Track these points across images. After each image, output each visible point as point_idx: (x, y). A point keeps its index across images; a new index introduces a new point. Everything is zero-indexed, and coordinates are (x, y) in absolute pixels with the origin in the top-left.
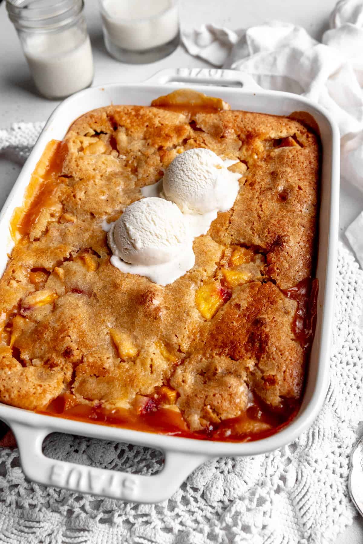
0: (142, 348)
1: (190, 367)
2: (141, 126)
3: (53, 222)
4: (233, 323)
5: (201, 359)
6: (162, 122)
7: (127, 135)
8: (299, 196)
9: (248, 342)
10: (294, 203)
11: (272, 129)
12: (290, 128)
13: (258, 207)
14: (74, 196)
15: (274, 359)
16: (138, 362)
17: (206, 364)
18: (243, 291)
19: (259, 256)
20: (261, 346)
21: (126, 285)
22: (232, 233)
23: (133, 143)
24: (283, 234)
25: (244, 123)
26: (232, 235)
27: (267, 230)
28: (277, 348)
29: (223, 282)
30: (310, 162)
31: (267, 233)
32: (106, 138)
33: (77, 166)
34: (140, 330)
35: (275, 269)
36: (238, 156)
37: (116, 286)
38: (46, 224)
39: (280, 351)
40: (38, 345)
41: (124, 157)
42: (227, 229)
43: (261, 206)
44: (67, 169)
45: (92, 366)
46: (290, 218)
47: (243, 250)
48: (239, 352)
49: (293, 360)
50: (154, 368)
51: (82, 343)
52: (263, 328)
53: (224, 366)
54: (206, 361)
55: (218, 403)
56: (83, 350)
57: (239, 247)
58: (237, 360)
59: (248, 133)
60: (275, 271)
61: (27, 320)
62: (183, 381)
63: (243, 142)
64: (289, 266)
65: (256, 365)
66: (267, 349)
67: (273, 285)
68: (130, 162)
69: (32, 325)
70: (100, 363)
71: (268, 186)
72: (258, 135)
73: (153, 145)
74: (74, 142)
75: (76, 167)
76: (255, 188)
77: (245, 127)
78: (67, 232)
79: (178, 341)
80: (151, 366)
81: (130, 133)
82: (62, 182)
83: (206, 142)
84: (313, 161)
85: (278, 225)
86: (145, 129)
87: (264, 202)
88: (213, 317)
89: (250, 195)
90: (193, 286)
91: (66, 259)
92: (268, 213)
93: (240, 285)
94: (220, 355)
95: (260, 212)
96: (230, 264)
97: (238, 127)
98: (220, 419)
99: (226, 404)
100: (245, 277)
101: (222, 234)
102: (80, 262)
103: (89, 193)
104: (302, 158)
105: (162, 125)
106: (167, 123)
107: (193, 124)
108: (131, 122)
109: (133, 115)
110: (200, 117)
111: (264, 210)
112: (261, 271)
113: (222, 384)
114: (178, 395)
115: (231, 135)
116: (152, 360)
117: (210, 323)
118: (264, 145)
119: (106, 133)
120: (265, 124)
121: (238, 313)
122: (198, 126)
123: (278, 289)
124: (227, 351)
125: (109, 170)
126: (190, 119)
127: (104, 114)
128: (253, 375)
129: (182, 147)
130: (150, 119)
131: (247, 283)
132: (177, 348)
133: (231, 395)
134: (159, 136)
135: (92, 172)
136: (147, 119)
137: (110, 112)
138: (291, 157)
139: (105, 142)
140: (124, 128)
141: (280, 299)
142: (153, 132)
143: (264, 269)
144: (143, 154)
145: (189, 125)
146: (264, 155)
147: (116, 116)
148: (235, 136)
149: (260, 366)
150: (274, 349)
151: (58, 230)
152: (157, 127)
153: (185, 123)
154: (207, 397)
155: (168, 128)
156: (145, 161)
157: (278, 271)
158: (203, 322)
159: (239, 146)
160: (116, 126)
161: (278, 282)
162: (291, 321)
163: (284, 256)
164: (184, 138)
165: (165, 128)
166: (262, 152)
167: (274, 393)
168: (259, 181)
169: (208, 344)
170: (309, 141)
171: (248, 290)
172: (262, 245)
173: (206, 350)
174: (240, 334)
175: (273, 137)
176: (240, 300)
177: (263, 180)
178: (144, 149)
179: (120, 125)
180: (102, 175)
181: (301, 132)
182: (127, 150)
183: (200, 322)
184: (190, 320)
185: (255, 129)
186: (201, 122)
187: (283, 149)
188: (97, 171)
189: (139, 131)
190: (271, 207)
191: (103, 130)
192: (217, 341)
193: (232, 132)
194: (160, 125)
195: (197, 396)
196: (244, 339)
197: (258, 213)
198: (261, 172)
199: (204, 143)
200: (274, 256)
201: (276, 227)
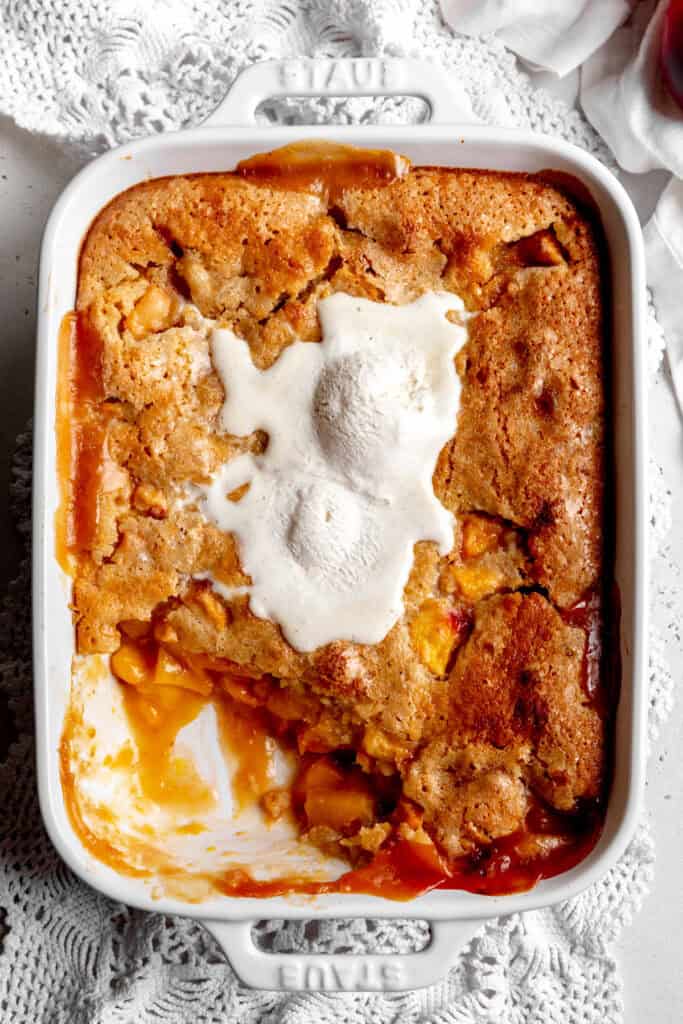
1: (431, 764)
2: (232, 242)
3: (123, 516)
4: (485, 682)
5: (447, 749)
6: (274, 227)
7: (207, 268)
8: (574, 405)
9: (515, 716)
10: (565, 422)
11: (505, 221)
12: (541, 212)
13: (500, 431)
14: (148, 451)
15: (560, 745)
17: (455, 757)
18: (494, 613)
19: (512, 535)
20: (536, 722)
22: (460, 491)
23: (224, 289)
24: (553, 499)
25: (446, 209)
26: (459, 496)
27: (522, 490)
28: (562, 725)
29: (457, 594)
30: (588, 309)
31: (523, 496)
32: (162, 274)
33: (133, 378)
35: (545, 566)
38: (113, 526)
39: (568, 730)
42: (448, 481)
43: (505, 429)
44: (113, 387)
46: (560, 457)
47: (482, 524)
48: (505, 736)
49: (589, 742)
52: (536, 689)
53: (484, 760)
54: (454, 753)
55: (484, 817)
57: (474, 518)
58: (502, 748)
59: (459, 238)
60: (545, 572)
62: (425, 789)
63: (449, 256)
64: (569, 562)
65: (534, 753)
66: (548, 729)
67: (542, 599)
71: (513, 381)
72: (480, 242)
73: (269, 291)
74: (105, 312)
75: (131, 381)
76: (488, 387)
77: (449, 223)
79: (403, 727)
81: (212, 264)
82: (112, 414)
83: (376, 267)
84: (592, 303)
85: (541, 478)
86: (243, 249)
87: (510, 419)
88: (449, 668)
89: (481, 403)
92: (520, 445)
93: (487, 598)
94: (474, 741)
95: (506, 447)
96: (464, 554)
97: (436, 222)
98: (491, 837)
99: (496, 818)
100: (494, 581)
101: (440, 494)
103: (172, 438)
104: (571, 301)
105: (276, 232)
106: (285, 226)
107: (338, 216)
108: (211, 238)
109: (210, 218)
110: (352, 200)
111: (513, 438)
112: (521, 572)
113: (485, 786)
114: (420, 809)
115: (423, 242)
117: (447, 683)
118: (492, 259)
119: (161, 265)
120: (490, 210)
121: (492, 662)
122: (351, 226)
123: (551, 607)
124: (484, 734)
125: (195, 367)
126: (330, 202)
127: (147, 221)
128: (529, 769)
129: (328, 284)
130: (247, 222)
131: (498, 595)
132: (405, 737)
133: (501, 803)
134: (277, 266)
135: (165, 386)
136: (242, 223)
137: (158, 215)
138: (549, 298)
139: (163, 285)
140: (198, 254)
141: (557, 629)
142: (260, 257)
143: (526, 566)
144: (252, 315)
145: (330, 218)
146: (495, 285)
147: (174, 226)
148: (431, 242)
149: (539, 755)
150: (557, 728)
151: (140, 534)
152: (267, 242)
153: (321, 215)
154: (466, 809)
155: (291, 241)
156: (261, 334)
157: (550, 571)
158: (434, 682)
159: (443, 267)
160: (178, 249)
161: (551, 592)
162: (579, 668)
163: (558, 543)
164: (327, 264)
165: (286, 243)
166: (492, 277)
167: (564, 793)
168: (493, 366)
169: (451, 723)
170: (581, 247)
171: (500, 612)
172: (517, 520)
173: (451, 732)
174: (500, 703)
175: (507, 239)
176: (491, 636)
177: (502, 365)
178: (251, 301)
179: (187, 247)
180: (184, 386)
181: (564, 217)
182: (216, 308)
183: (430, 684)
184: (413, 687)
185: (470, 228)
186: (356, 214)
187: (533, 275)
188: (174, 379)
189: (230, 257)
190: (523, 432)
191: (153, 260)
192: (465, 717)
193: (424, 237)
194: (273, 236)
195: (449, 809)
196: (508, 711)
197: (501, 447)
198: (495, 341)
199: (371, 270)
200: (540, 544)
201: (539, 482)
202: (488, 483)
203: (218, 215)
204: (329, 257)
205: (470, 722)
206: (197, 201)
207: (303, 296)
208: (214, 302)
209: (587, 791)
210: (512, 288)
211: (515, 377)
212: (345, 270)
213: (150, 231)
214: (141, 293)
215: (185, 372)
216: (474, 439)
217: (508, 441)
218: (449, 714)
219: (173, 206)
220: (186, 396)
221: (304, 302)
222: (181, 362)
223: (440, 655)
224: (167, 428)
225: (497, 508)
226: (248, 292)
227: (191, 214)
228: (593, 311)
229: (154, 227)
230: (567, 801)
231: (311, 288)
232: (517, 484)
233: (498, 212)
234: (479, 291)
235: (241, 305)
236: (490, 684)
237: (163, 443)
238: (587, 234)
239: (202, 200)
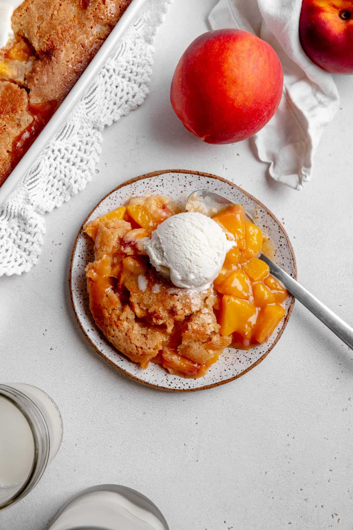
8: (98, 11)
10: (89, 16)
13: (58, 5)
24: (58, 47)
26: (21, 25)
27: (48, 35)
31: (47, 39)
42: (21, 16)
43: (61, 5)
46: (76, 32)
47: (23, 45)
57: (22, 40)
60: (33, 81)
64: (47, 82)
67: (25, 93)
85: (60, 35)
92: (61, 16)
93: (3, 80)
95: (56, 13)
96: (7, 55)
100: (11, 74)
111: (61, 11)
112: (25, 75)
123: (27, 100)
131: (9, 81)
141: (21, 110)
143: (29, 74)
157: (36, 82)
161: (31, 93)
162: (18, 134)
163: (48, 70)
171: (3, 89)
172: (37, 50)
190: (67, 11)
200: (40, 66)
201: (58, 36)
202: (37, 25)
217: (58, 11)
225: (32, 39)
232: (48, 32)
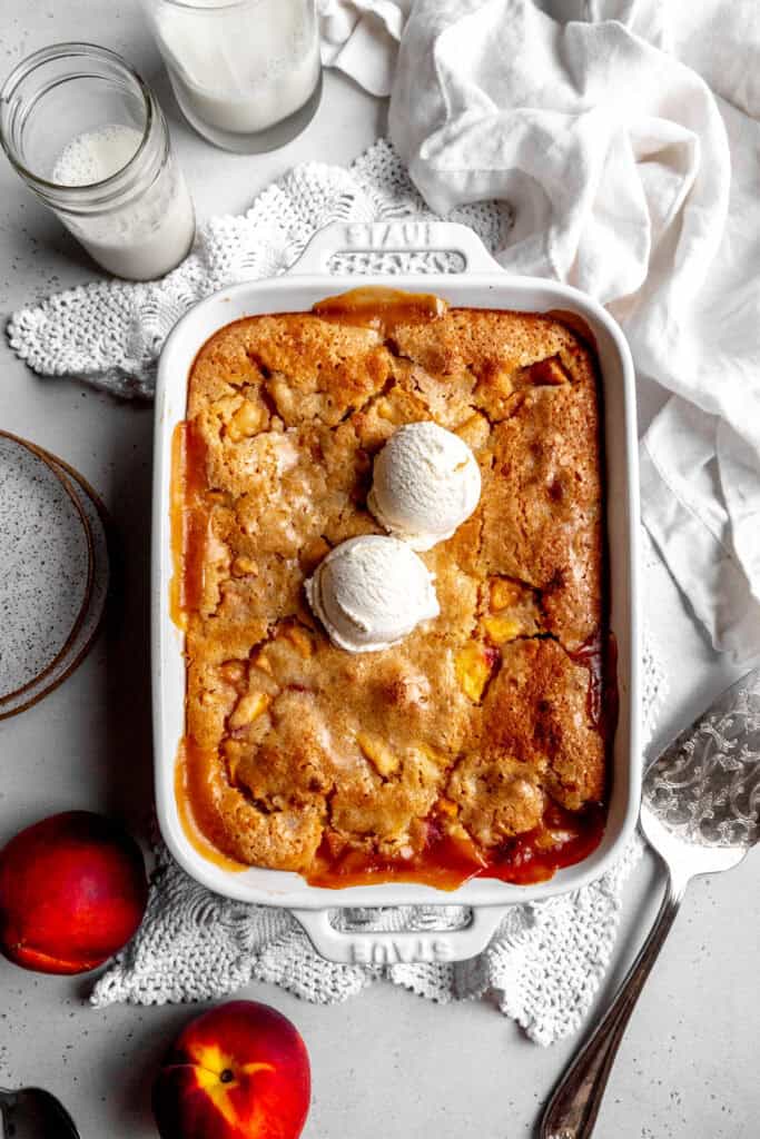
0: (404, 758)
1: (468, 773)
2: (309, 367)
3: (224, 581)
4: (511, 709)
5: (480, 762)
6: (343, 355)
7: (290, 387)
8: (578, 493)
9: (535, 736)
10: (571, 506)
11: (523, 350)
12: (550, 343)
13: (520, 513)
14: (244, 530)
15: (571, 760)
16: (404, 778)
17: (487, 768)
18: (517, 655)
19: (529, 594)
20: (552, 741)
21: (362, 672)
22: (488, 560)
23: (302, 404)
24: (563, 566)
25: (476, 340)
26: (488, 563)
27: (538, 560)
28: (573, 745)
29: (487, 640)
30: (588, 418)
31: (539, 565)
32: (254, 392)
33: (231, 473)
34: (396, 735)
35: (556, 619)
36: (473, 403)
37: (349, 678)
38: (216, 589)
39: (578, 749)
40: (272, 780)
41: (295, 429)
42: (479, 552)
43: (524, 512)
44: (216, 481)
45: (350, 794)
47: (505, 584)
48: (527, 752)
49: (594, 758)
50: (425, 782)
51: (328, 767)
52: (552, 716)
53: (510, 771)
54: (486, 764)
55: (511, 817)
56: (332, 777)
57: (499, 581)
58: (524, 761)
59: (486, 363)
60: (556, 624)
61: (245, 744)
62: (463, 792)
63: (479, 378)
64: (576, 616)
65: (550, 765)
66: (562, 748)
67: (555, 643)
68: (306, 438)
69: (253, 750)
70: (357, 789)
71: (530, 475)
72: (503, 366)
73: (339, 404)
74: (209, 421)
75: (230, 476)
76: (511, 479)
77: (479, 351)
78: (253, 597)
79: (446, 742)
80: (421, 780)
81: (294, 383)
82: (214, 501)
83: (422, 386)
84: (591, 413)
85: (553, 550)
86: (317, 372)
87: (528, 504)
88: (483, 696)
89: (506, 492)
90: (449, 654)
91: (264, 641)
92: (536, 525)
93: (511, 642)
94: (503, 755)
95: (525, 526)
96: (491, 608)
97: (468, 351)
98: (515, 832)
99: (520, 818)
100: (515, 630)
101: (473, 561)
102: (286, 642)
103: (262, 520)
104: (575, 412)
105: (343, 359)
106: (351, 354)
107: (392, 346)
108: (292, 363)
109: (292, 348)
110: (403, 333)
111: (530, 519)
112: (536, 622)
113: (511, 793)
114: (460, 808)
115: (458, 366)
116: (421, 773)
117: (481, 709)
118: (511, 380)
119: (253, 385)
120: (512, 342)
121: (516, 693)
122: (402, 354)
123: (562, 651)
124: (511, 750)
125: (280, 464)
126: (386, 336)
127: (242, 350)
128: (546, 778)
129: (384, 399)
130: (321, 351)
131: (520, 640)
132: (447, 749)
133: (525, 807)
134: (345, 385)
135: (257, 479)
136: (317, 351)
137: (251, 345)
138: (558, 410)
139: (255, 399)
140: (283, 376)
141: (568, 668)
142: (331, 378)
143: (541, 619)
144: (325, 423)
145: (385, 349)
146: (514, 401)
147: (264, 354)
148: (464, 366)
149: (554, 767)
150: (569, 747)
151: (237, 593)
152: (337, 366)
153: (379, 346)
154: (496, 811)
155: (355, 365)
156: (333, 438)
157: (560, 623)
158: (472, 707)
159: (473, 386)
160: (267, 372)
161: (561, 639)
162: (585, 699)
163: (566, 601)
164: (384, 383)
165: (351, 367)
166: (511, 395)
167: (574, 799)
168: (514, 463)
169: (485, 741)
170: (582, 371)
171: (522, 653)
172: (535, 583)
173: (484, 749)
174: (524, 725)
175: (524, 364)
176: (515, 672)
177: (521, 462)
178: (323, 412)
179: (274, 370)
180: (272, 479)
181: (567, 347)
182: (297, 417)
183: (468, 709)
184: (456, 711)
185: (495, 355)
186: (406, 345)
187: (544, 392)
188: (264, 473)
189: (308, 378)
190: (538, 514)
191: (247, 381)
192: (495, 736)
193: (459, 362)
194: (341, 362)
195: (483, 809)
196: (529, 732)
197: (521, 526)
198: (515, 443)
199: (417, 388)
200: (553, 602)
201: (552, 554)
202: (511, 554)
203: (298, 345)
204: (385, 378)
205: (499, 740)
206: (282, 334)
207: (366, 408)
208: (296, 412)
209: (592, 798)
210: (528, 402)
211: (532, 471)
212: (398, 388)
213: (244, 358)
214: (238, 406)
215: (273, 468)
216: (500, 519)
217: (526, 521)
218: (483, 733)
219: (263, 338)
220: (273, 487)
221: (366, 413)
222: (269, 459)
223: (476, 686)
224: (258, 512)
225: (518, 574)
226: (322, 405)
227: (277, 344)
228: (591, 420)
229: (248, 355)
230: (575, 802)
231: (371, 402)
232: (535, 555)
233: (517, 344)
234: (501, 405)
235: (316, 416)
236: (515, 710)
237: (255, 524)
238: (587, 360)
239: (285, 334)
